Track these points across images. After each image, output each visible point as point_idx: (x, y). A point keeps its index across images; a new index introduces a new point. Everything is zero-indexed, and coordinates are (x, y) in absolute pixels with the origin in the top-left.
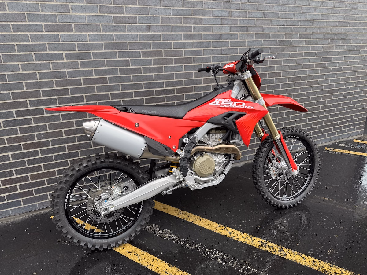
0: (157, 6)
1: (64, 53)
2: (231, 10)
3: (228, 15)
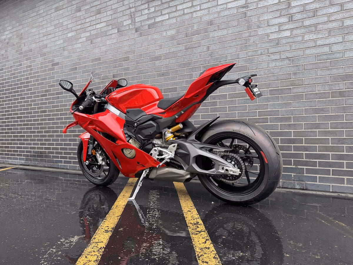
2: (292, 15)
3: (287, 20)
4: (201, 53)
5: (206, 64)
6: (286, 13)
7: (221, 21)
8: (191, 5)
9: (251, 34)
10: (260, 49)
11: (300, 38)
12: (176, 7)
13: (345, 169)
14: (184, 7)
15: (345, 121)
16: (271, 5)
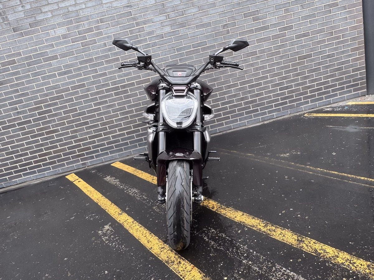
0: (107, 28)
1: (56, 73)
2: (168, 14)
3: (166, 18)
4: (99, 49)
5: (107, 58)
6: (163, 12)
7: (110, 19)
8: (74, 3)
9: (141, 30)
10: (151, 42)
11: (177, 32)
12: (58, 5)
13: (223, 117)
14: (67, 5)
15: (217, 87)
16: (150, 6)
